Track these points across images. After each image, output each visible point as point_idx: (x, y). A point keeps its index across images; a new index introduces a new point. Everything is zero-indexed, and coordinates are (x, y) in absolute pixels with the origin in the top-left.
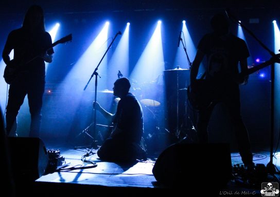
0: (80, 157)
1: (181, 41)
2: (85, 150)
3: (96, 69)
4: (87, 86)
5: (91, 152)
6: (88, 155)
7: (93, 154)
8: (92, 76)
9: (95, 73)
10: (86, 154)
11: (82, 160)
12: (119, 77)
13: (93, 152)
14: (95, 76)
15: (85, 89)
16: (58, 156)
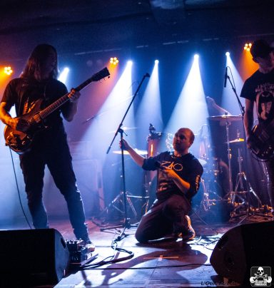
0: (109, 243)
1: (228, 79)
2: (114, 231)
3: (121, 125)
4: (110, 148)
5: (123, 234)
6: (119, 239)
7: (126, 236)
8: (116, 134)
9: (120, 131)
10: (116, 237)
11: (112, 247)
12: (151, 133)
13: (126, 233)
14: (119, 134)
15: (107, 153)
16: (81, 247)
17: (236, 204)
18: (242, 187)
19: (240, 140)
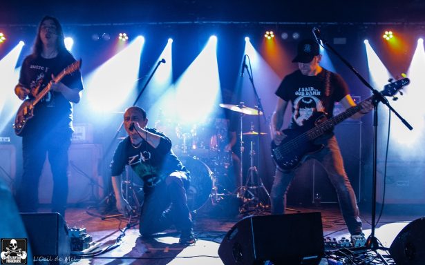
16: (84, 235)
17: (245, 200)
18: (252, 182)
19: (254, 133)
